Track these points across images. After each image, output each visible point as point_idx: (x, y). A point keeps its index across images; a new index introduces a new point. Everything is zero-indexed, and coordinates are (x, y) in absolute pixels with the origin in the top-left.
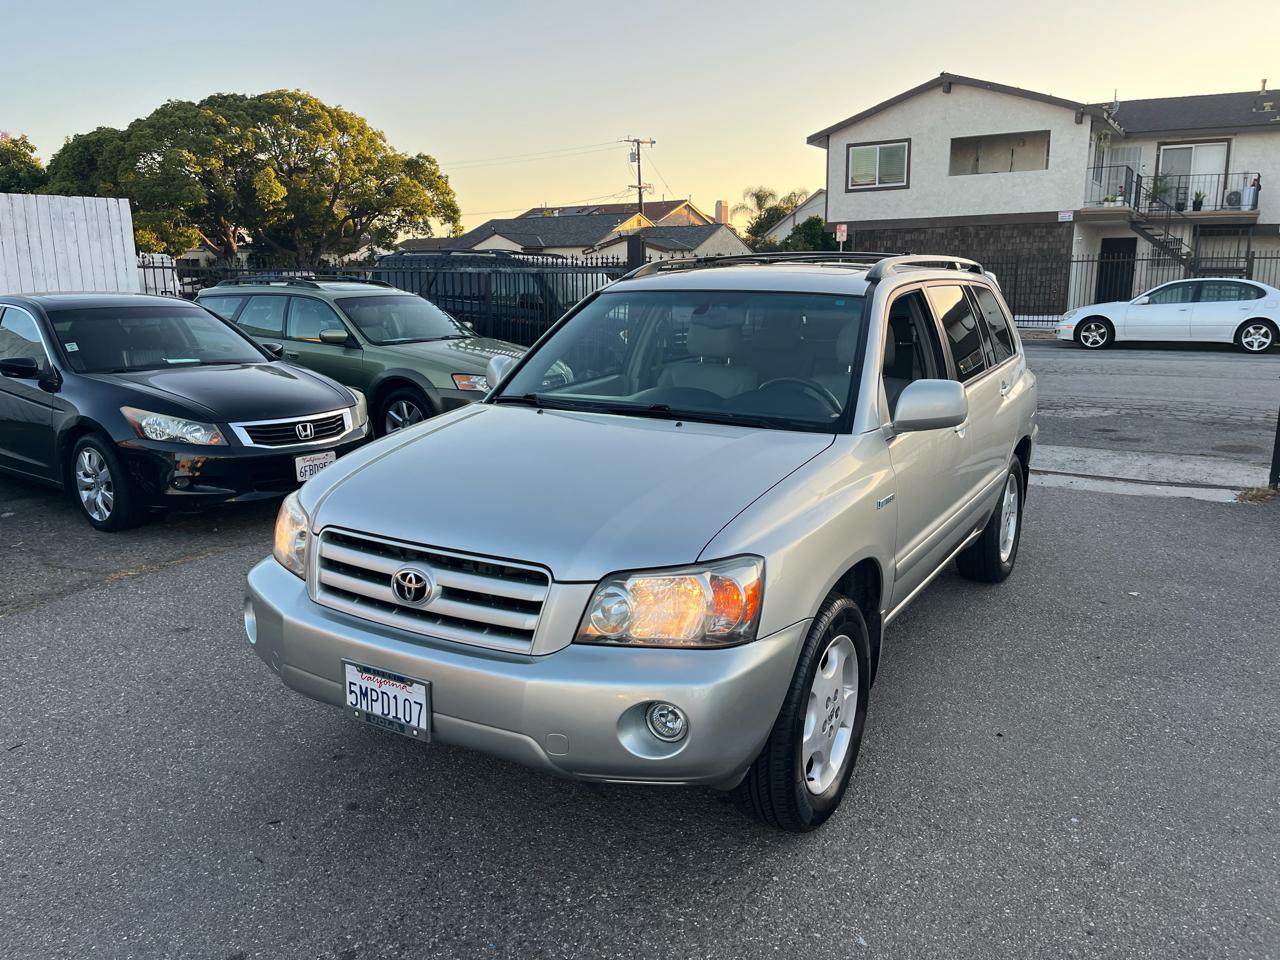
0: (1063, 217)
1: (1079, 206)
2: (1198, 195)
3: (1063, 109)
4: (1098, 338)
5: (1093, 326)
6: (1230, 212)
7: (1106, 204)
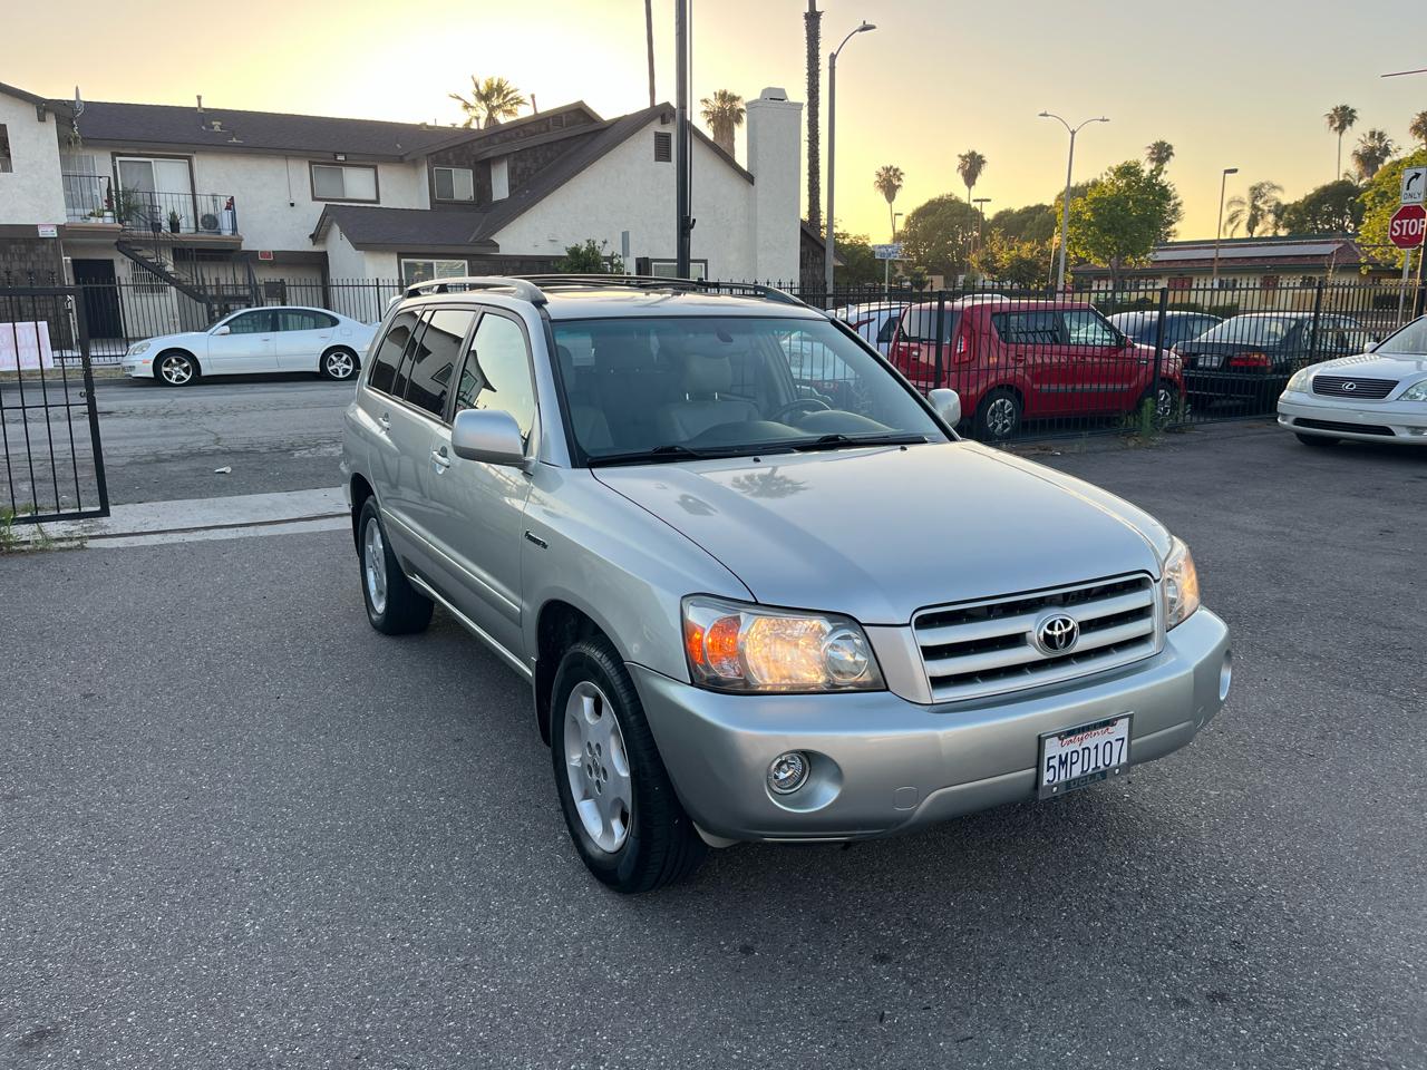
0: (43, 232)
1: (63, 220)
2: (173, 215)
3: (18, 100)
4: (183, 374)
5: (174, 361)
6: (205, 236)
7: (93, 220)
